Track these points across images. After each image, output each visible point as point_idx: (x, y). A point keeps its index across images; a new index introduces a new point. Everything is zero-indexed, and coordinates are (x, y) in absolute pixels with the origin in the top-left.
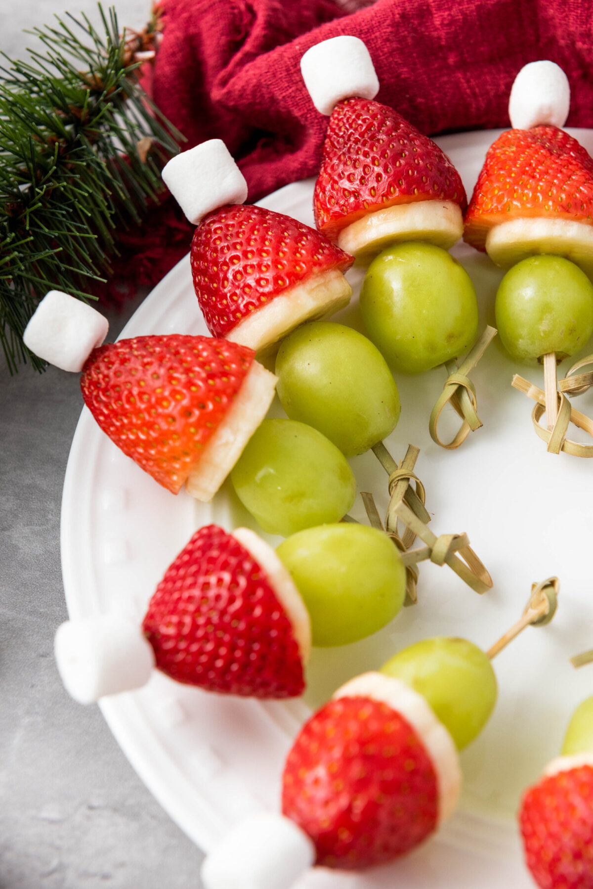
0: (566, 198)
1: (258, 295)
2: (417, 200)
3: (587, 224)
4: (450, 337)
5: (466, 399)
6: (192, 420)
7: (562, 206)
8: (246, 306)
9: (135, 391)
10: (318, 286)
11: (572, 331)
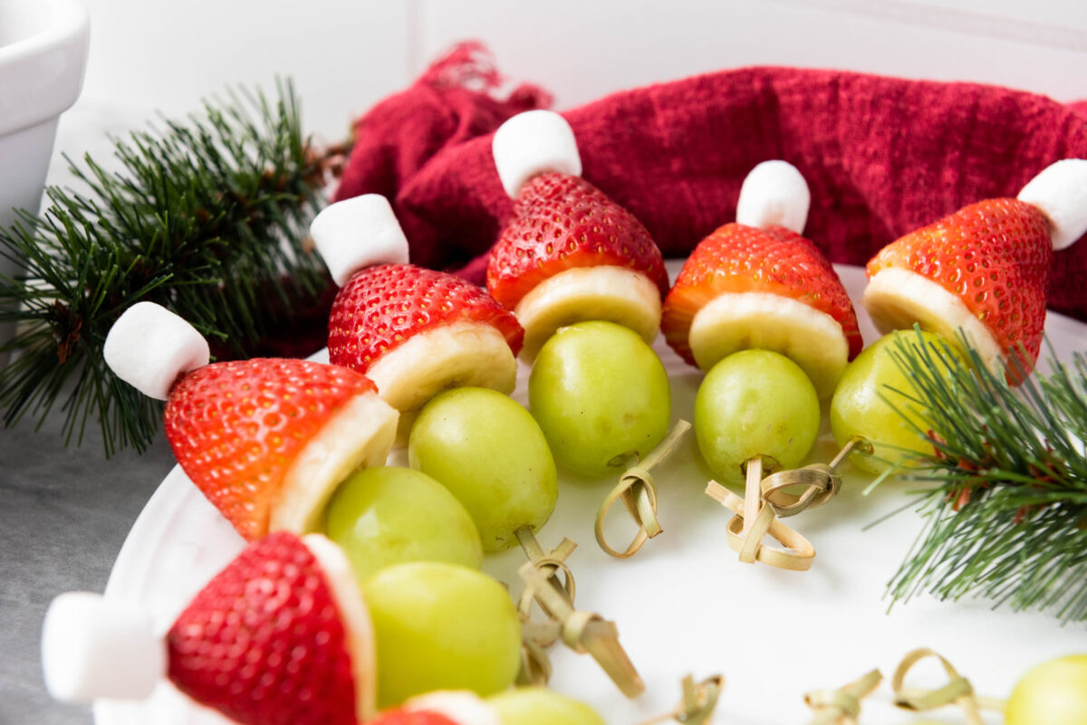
0: (780, 269)
1: (393, 333)
2: (602, 263)
3: (806, 302)
4: (628, 417)
5: (644, 497)
6: (278, 428)
7: (774, 276)
8: (377, 346)
9: (219, 403)
10: (463, 332)
11: (782, 429)
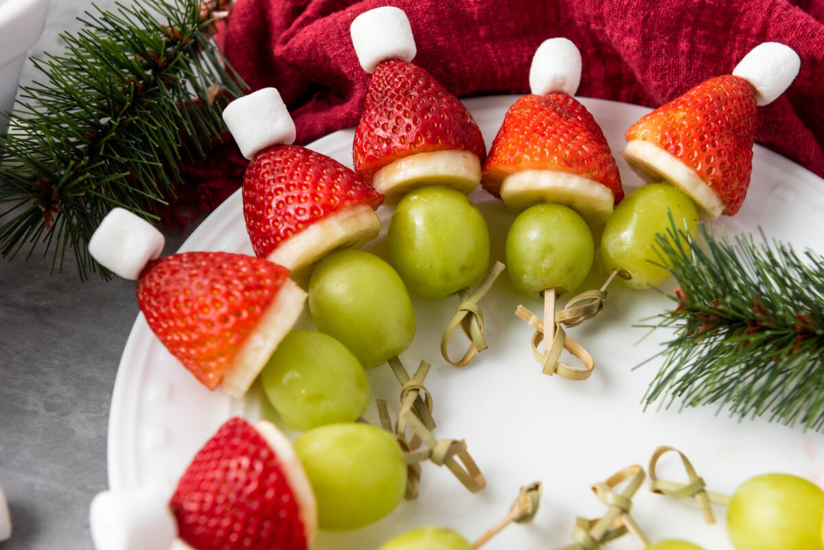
0: (570, 155)
1: (296, 222)
2: (441, 149)
3: (587, 177)
4: (463, 268)
5: (474, 323)
6: (229, 325)
7: (566, 162)
8: (285, 231)
9: (182, 298)
10: (349, 218)
11: (570, 270)
